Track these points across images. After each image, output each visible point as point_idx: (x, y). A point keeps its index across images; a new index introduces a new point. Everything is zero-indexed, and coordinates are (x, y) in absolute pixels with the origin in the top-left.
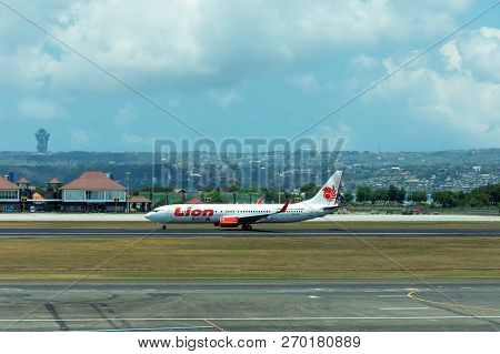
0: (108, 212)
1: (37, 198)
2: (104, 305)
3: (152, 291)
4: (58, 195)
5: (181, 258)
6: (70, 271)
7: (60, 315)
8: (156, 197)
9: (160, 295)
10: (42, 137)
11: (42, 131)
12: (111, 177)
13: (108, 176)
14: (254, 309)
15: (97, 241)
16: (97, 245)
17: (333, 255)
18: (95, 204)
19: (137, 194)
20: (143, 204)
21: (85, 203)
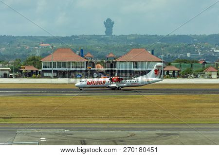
1: (99, 68)
3: (160, 132)
4: (113, 65)
5: (189, 109)
6: (108, 118)
10: (109, 24)
11: (109, 20)
12: (152, 53)
13: (149, 52)
15: (132, 97)
16: (132, 100)
19: (169, 65)
20: (174, 71)
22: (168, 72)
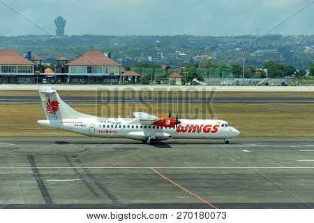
0: (104, 84)
1: (49, 72)
2: (74, 156)
4: (65, 69)
7: (36, 164)
8: (146, 71)
9: (123, 149)
11: (60, 18)
12: (109, 56)
13: (106, 55)
14: (194, 160)
17: (273, 118)
18: (94, 77)
19: (128, 69)
20: (134, 77)
21: (87, 76)
22: (127, 77)
